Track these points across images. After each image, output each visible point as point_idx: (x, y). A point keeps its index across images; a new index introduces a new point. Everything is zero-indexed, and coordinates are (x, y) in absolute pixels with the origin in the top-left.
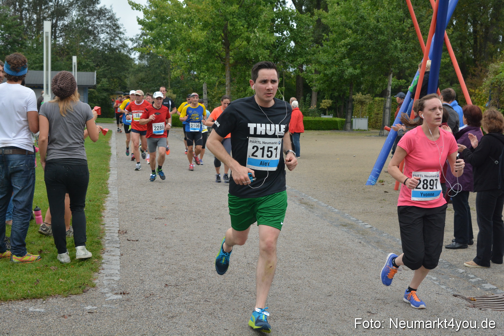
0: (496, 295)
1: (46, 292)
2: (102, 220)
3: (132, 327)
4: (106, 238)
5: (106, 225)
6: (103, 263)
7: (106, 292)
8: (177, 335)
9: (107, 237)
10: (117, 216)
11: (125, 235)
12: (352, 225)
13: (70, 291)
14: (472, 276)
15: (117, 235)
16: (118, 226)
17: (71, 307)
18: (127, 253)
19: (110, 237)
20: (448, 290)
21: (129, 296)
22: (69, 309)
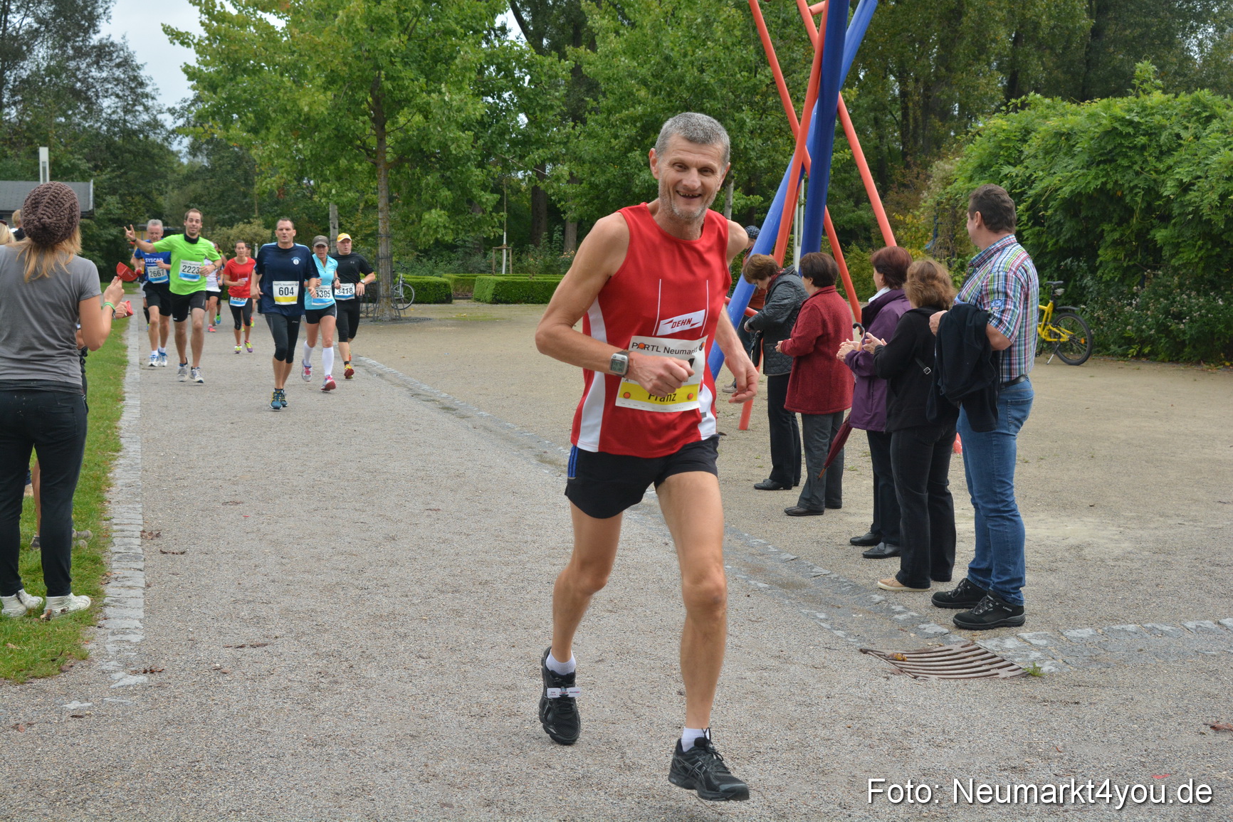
0: (947, 648)
2: (103, 510)
3: (170, 745)
4: (114, 549)
5: (114, 521)
6: (106, 605)
7: (112, 668)
8: (269, 759)
9: (118, 546)
10: (137, 499)
11: (156, 541)
12: (650, 506)
13: (30, 669)
14: (899, 608)
15: (138, 541)
16: (141, 522)
17: (33, 705)
18: (160, 580)
19: (122, 547)
20: (849, 639)
21: (163, 676)
22: (28, 710)
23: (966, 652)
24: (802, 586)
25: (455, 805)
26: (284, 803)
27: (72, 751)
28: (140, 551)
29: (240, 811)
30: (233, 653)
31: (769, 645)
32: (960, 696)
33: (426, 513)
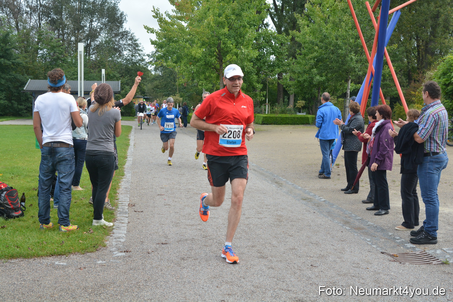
0: (415, 252)
1: (68, 250)
2: (116, 196)
3: (130, 276)
4: (119, 210)
5: (120, 200)
6: (113, 229)
7: (114, 250)
8: (164, 283)
10: (128, 193)
11: (133, 207)
12: (311, 199)
13: (86, 249)
14: (398, 238)
15: (127, 207)
17: (86, 261)
18: (133, 221)
19: (121, 209)
20: (378, 248)
21: (131, 253)
22: (85, 263)
23: (421, 254)
24: (363, 229)
25: (226, 301)
26: (167, 298)
27: (98, 277)
28: (127, 210)
29: (151, 299)
30: (155, 246)
31: (347, 250)
32: (416, 270)
33: (229, 199)
